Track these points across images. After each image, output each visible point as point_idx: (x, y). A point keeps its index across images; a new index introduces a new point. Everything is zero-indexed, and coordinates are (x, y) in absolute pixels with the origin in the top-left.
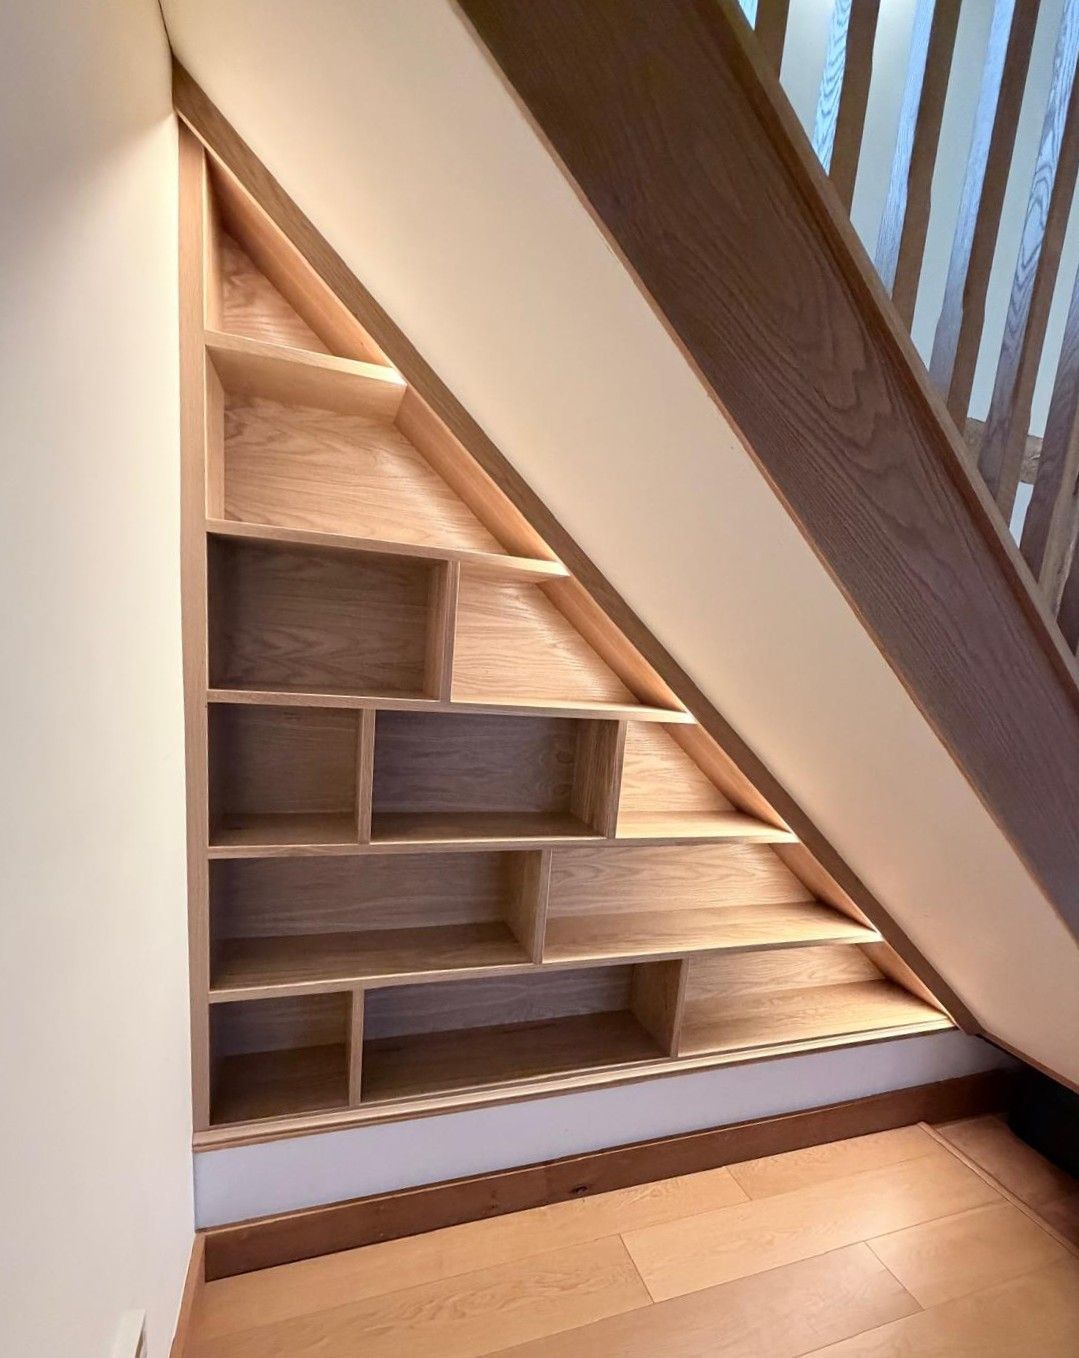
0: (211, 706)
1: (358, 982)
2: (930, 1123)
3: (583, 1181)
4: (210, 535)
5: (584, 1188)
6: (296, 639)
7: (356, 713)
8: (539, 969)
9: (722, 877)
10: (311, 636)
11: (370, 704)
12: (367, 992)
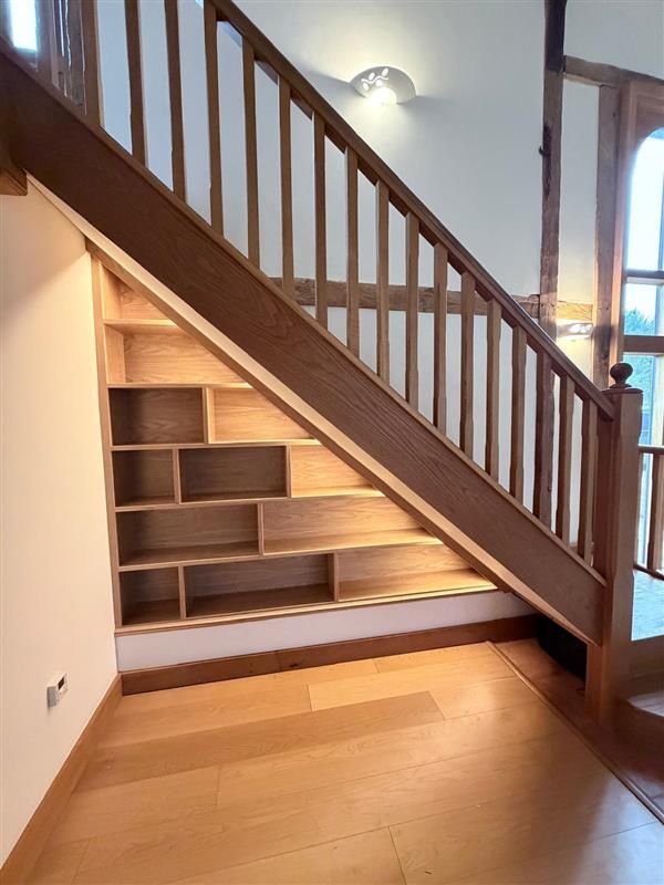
0: (114, 453)
1: (180, 564)
2: (493, 642)
3: (297, 661)
4: (110, 390)
5: (296, 665)
6: (157, 424)
7: (170, 452)
8: (262, 558)
9: (368, 517)
10: (162, 422)
11: (176, 447)
12: (185, 568)
